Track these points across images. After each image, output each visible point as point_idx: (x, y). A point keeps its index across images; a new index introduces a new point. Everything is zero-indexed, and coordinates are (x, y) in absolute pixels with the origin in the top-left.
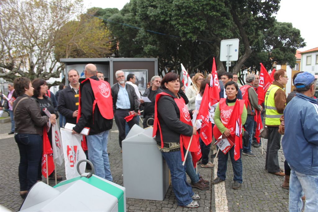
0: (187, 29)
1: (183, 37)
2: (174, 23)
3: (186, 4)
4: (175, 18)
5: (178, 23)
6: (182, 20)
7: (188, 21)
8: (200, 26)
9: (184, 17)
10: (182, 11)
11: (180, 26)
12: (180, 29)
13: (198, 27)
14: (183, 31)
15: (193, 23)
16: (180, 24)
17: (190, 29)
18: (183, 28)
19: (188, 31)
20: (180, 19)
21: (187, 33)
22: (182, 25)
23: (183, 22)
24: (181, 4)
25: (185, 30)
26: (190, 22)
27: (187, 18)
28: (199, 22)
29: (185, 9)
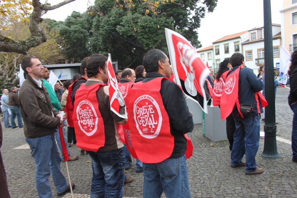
0: (149, 42)
1: (146, 47)
2: (140, 38)
3: (150, 25)
4: (141, 34)
5: (143, 38)
6: (146, 36)
7: (150, 36)
8: (158, 40)
9: (147, 34)
10: (146, 30)
11: (145, 40)
12: (145, 42)
13: (157, 40)
14: (147, 43)
15: (153, 37)
16: (144, 38)
17: (151, 41)
18: (147, 41)
19: (150, 43)
20: (144, 35)
21: (149, 44)
22: (146, 39)
23: (146, 37)
24: (146, 25)
25: (148, 42)
26: (152, 37)
27: (149, 34)
28: (157, 37)
29: (148, 28)
